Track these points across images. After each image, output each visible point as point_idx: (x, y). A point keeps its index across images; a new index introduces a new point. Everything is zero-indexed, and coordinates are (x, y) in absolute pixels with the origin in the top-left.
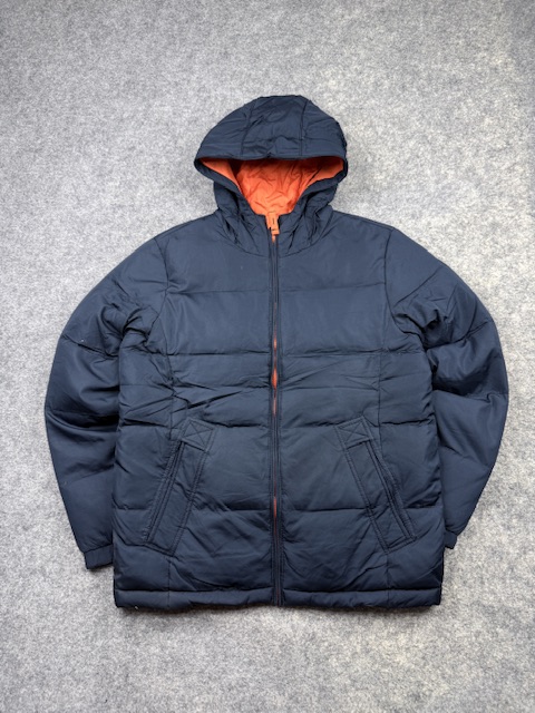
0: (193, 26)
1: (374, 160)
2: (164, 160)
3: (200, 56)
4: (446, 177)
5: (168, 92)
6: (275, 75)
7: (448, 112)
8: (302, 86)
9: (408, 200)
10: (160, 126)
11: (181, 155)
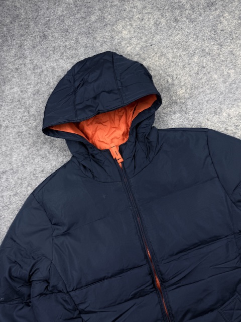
0: (16, 24)
1: (173, 80)
2: (24, 128)
3: (28, 44)
4: (229, 76)
5: (13, 77)
6: (83, 40)
7: (214, 28)
8: (105, 42)
9: (207, 102)
10: (14, 104)
11: (35, 120)
